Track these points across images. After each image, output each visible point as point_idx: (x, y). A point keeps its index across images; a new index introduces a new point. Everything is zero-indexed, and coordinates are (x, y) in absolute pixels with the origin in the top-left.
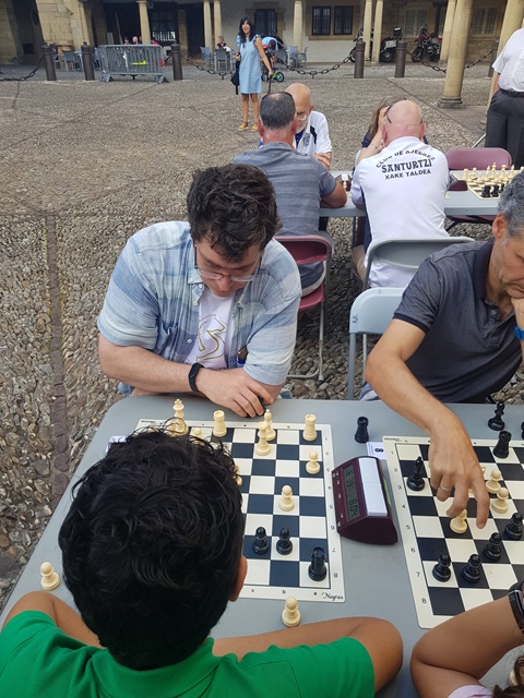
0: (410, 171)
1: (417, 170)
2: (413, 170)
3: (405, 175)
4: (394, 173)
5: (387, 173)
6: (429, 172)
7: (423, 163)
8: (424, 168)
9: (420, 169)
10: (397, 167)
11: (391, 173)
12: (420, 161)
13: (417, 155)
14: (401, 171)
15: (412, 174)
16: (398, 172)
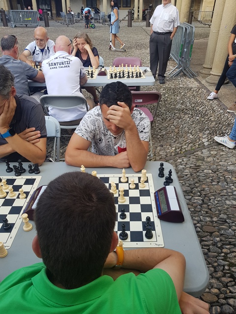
0: (60, 66)
1: (63, 66)
2: (61, 66)
3: (58, 67)
4: (53, 67)
5: (51, 67)
6: (69, 66)
7: (66, 63)
8: (66, 65)
9: (64, 65)
10: (55, 64)
11: (52, 66)
12: (65, 62)
13: (64, 59)
14: (56, 66)
15: (61, 67)
16: (55, 66)
